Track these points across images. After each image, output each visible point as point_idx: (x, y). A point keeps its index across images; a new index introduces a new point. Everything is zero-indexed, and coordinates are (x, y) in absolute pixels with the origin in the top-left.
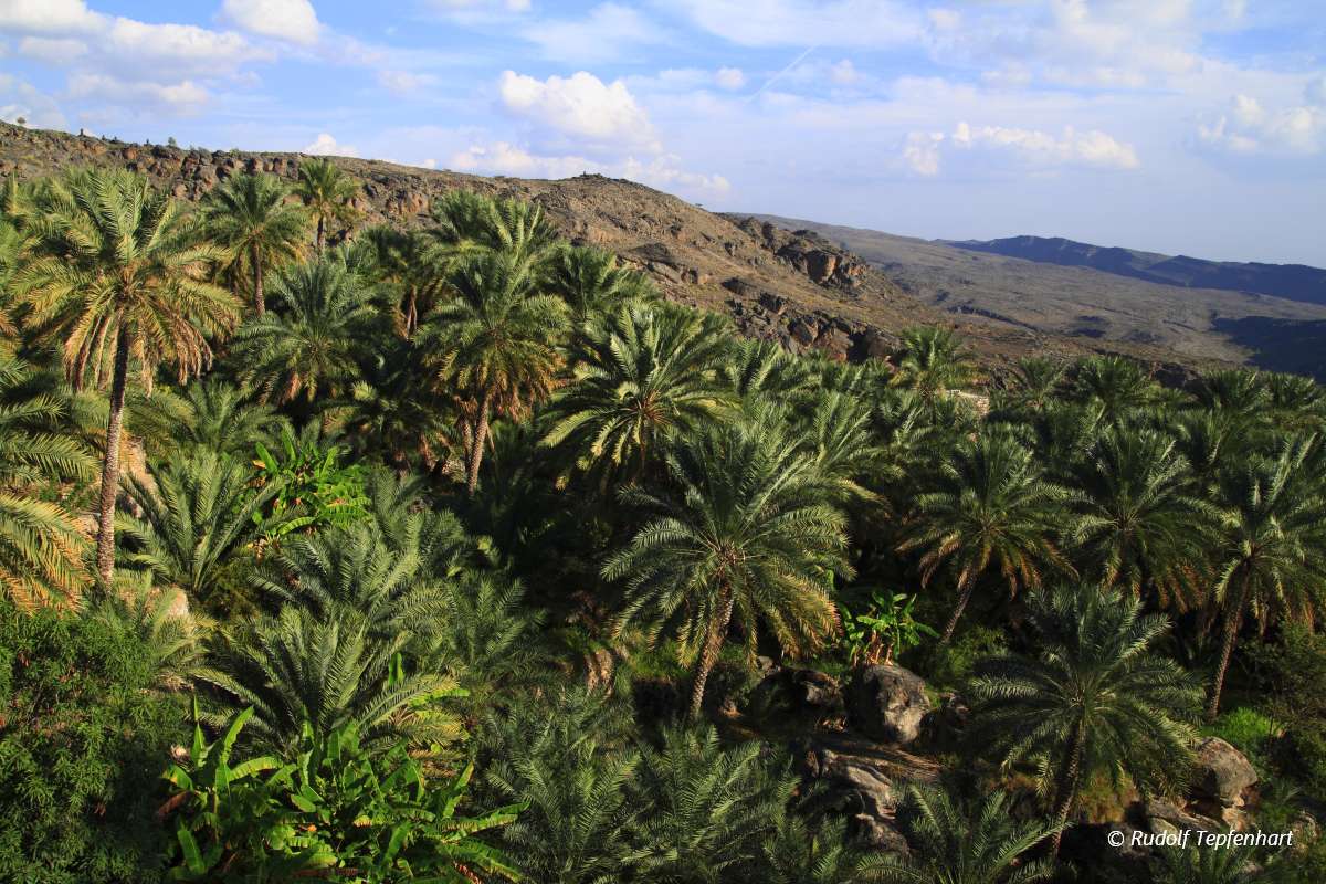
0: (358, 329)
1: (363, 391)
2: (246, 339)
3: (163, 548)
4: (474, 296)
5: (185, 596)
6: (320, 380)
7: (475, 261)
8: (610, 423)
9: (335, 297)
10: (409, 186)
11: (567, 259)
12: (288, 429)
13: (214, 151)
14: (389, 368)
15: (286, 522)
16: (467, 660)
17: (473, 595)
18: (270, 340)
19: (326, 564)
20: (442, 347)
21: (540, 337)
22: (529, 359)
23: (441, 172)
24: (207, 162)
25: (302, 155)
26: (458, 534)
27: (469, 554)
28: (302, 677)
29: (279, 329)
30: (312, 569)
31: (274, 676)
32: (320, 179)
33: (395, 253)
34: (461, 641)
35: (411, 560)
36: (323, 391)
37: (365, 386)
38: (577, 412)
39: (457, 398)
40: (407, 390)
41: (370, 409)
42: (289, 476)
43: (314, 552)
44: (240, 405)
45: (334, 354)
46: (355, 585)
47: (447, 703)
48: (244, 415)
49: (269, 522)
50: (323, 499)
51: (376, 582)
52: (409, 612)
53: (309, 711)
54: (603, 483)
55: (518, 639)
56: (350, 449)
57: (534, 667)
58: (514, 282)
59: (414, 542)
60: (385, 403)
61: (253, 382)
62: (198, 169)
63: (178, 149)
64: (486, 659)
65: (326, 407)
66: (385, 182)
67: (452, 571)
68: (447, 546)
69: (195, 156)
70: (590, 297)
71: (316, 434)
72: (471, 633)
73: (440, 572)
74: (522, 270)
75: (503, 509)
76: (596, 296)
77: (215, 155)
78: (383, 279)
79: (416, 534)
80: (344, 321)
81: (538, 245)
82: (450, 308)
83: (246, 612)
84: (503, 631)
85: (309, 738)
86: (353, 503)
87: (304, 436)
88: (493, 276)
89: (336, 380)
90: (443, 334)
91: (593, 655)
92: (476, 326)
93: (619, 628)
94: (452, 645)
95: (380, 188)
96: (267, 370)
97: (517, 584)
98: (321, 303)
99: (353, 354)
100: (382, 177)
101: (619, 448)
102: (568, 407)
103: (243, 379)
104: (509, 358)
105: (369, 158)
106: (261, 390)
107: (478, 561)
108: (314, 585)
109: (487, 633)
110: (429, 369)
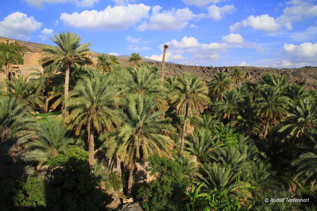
0: (239, 104)
1: (239, 117)
2: (216, 106)
3: (193, 147)
4: (265, 96)
5: (196, 158)
6: (230, 115)
7: (266, 89)
8: (296, 127)
9: (235, 97)
10: (261, 72)
11: (290, 88)
12: (223, 125)
13: (219, 67)
14: (246, 113)
15: (219, 145)
16: (256, 180)
17: (258, 166)
18: (221, 106)
19: (225, 155)
20: (257, 108)
21: (281, 106)
22: (279, 112)
23: (269, 68)
24: (218, 69)
25: (238, 67)
26: (257, 151)
27: (259, 156)
28: (216, 178)
29: (223, 104)
30: (222, 155)
31: (211, 177)
32: (236, 72)
33: (251, 87)
34: (254, 175)
35: (245, 156)
36: (231, 117)
37: (240, 116)
38: (287, 125)
39: (261, 120)
40: (250, 117)
41: (241, 121)
42: (221, 135)
43: (223, 152)
44: (214, 119)
45: (234, 109)
46: (231, 160)
47: (250, 189)
48: (213, 121)
49: (215, 144)
50: (227, 140)
51: (236, 160)
52: (243, 167)
53: (217, 185)
54: (294, 142)
55: (268, 177)
56: (236, 130)
57: (273, 185)
58: (275, 93)
59: (246, 151)
60: (244, 120)
61: (217, 114)
62: (216, 71)
63: (212, 67)
64: (260, 181)
65: (231, 120)
66: (255, 71)
67: (255, 159)
68: (253, 153)
69: (216, 68)
70: (296, 97)
71: (229, 126)
72: (257, 174)
73: (251, 159)
74: (277, 91)
75: (268, 146)
76: (298, 97)
77: (220, 68)
78: (249, 93)
79: (246, 150)
80: (237, 102)
81: (283, 85)
82: (260, 99)
83: (208, 162)
84: (265, 175)
85: (216, 191)
86: (234, 142)
87: (226, 126)
88: (270, 92)
89: (234, 115)
90: (258, 105)
91: (291, 184)
92: (265, 104)
93: (295, 178)
94: (252, 176)
95: (254, 73)
96: (220, 112)
97: (270, 164)
98: (232, 98)
99: (238, 109)
100: (255, 70)
101: (298, 134)
102: (286, 123)
103: (215, 114)
104: (273, 111)
105: (252, 66)
106: (218, 116)
107: (261, 157)
108: (222, 159)
109: (261, 175)
110: (255, 113)
